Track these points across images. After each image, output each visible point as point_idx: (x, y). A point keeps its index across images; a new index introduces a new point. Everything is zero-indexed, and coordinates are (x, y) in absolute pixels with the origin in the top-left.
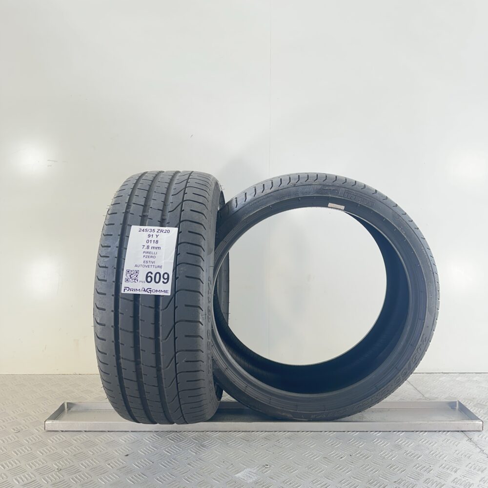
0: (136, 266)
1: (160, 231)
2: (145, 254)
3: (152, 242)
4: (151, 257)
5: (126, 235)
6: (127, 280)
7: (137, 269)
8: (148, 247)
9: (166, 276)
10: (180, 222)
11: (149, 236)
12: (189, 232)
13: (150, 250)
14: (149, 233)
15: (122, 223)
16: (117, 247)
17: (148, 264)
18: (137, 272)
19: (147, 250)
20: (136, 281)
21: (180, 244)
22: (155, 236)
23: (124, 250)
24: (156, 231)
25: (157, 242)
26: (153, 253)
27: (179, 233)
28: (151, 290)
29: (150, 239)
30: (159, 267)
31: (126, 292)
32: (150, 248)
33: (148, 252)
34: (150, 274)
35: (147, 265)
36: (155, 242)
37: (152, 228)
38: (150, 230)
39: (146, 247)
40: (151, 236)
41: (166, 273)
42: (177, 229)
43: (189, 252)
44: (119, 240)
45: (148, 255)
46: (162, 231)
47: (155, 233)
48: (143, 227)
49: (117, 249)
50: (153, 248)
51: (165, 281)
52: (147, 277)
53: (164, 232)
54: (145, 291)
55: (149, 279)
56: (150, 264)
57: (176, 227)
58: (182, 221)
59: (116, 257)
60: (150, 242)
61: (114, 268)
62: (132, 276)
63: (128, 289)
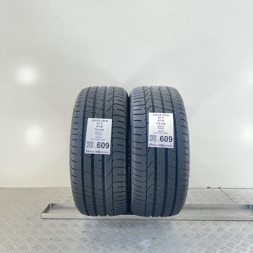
0: (92, 139)
1: (103, 121)
2: (96, 133)
3: (99, 127)
4: (99, 134)
5: (86, 123)
6: (88, 147)
7: (92, 141)
8: (97, 129)
9: (107, 145)
10: (113, 116)
11: (98, 123)
12: (118, 121)
13: (98, 131)
14: (97, 122)
15: (83, 116)
16: (81, 129)
17: (98, 138)
18: (92, 143)
19: (97, 131)
20: (92, 147)
21: (114, 127)
22: (100, 124)
23: (85, 131)
24: (101, 121)
25: (102, 127)
26: (100, 132)
27: (113, 122)
28: (100, 152)
29: (98, 125)
30: (103, 140)
31: (87, 153)
32: (98, 130)
33: (97, 132)
34: (99, 144)
37: (99, 119)
38: (98, 121)
39: (96, 129)
41: (107, 143)
42: (111, 120)
43: (118, 132)
44: (82, 126)
45: (97, 133)
46: (104, 121)
47: (100, 122)
48: (94, 119)
50: (100, 130)
51: (107, 147)
53: (105, 121)
54: (97, 152)
55: (99, 146)
56: (99, 138)
57: (111, 119)
58: (114, 115)
59: (81, 135)
61: (81, 140)
62: (90, 145)
63: (88, 151)
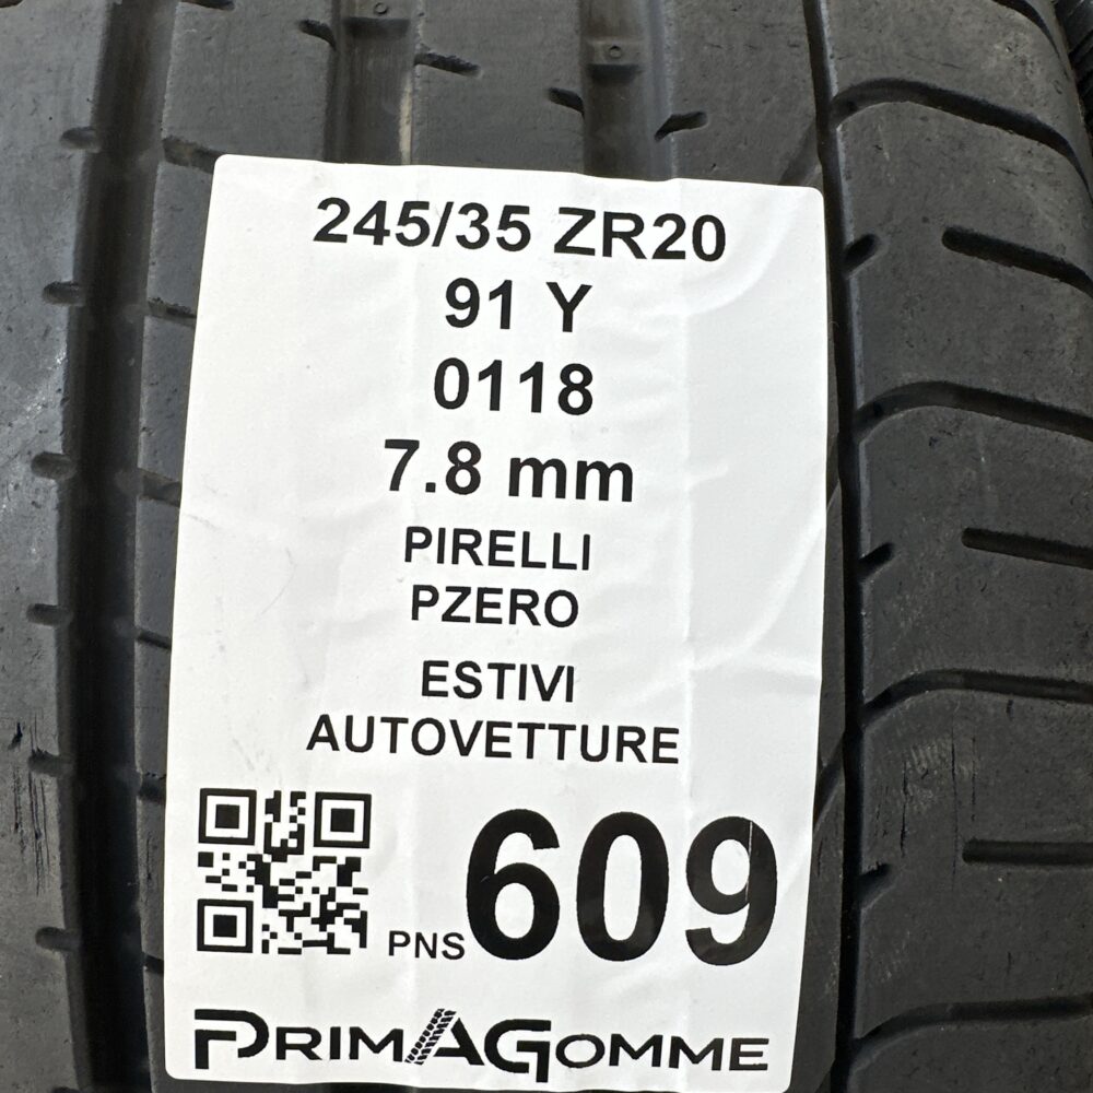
0: (323, 736)
1: (592, 235)
2: (426, 568)
3: (516, 393)
4: (523, 604)
5: (153, 285)
6: (225, 926)
7: (337, 771)
8: (464, 463)
9: (731, 867)
10: (830, 110)
11: (463, 302)
12: (958, 240)
13: (489, 508)
14: (450, 261)
15: (84, 117)
16: (43, 463)
17: (486, 707)
18: (342, 820)
19: (447, 512)
20: (343, 934)
21: (877, 410)
22: (536, 309)
23: (142, 508)
24: (547, 226)
25: (578, 387)
26: (541, 551)
27: (844, 256)
28: (552, 1038)
29: (479, 343)
30: (627, 740)
31: (225, 1065)
32: (493, 470)
33: (463, 543)
34: (515, 849)
35: (467, 714)
36: (552, 386)
37: (495, 186)
38: (460, 224)
39: (431, 463)
40: (490, 309)
41: (734, 828)
42: (807, 203)
43: (993, 524)
44: (60, 358)
45: (469, 574)
46: (621, 232)
47: (533, 269)
48: (361, 183)
49: (49, 490)
50: (529, 472)
51: (727, 929)
52: (483, 884)
53: (650, 239)
54: (466, 1050)
55: (514, 911)
56: (512, 709)
57: (791, 177)
58: (849, 104)
59: (40, 612)
60: (480, 390)
61: (39, 759)
62: (278, 872)
63: (246, 1034)
